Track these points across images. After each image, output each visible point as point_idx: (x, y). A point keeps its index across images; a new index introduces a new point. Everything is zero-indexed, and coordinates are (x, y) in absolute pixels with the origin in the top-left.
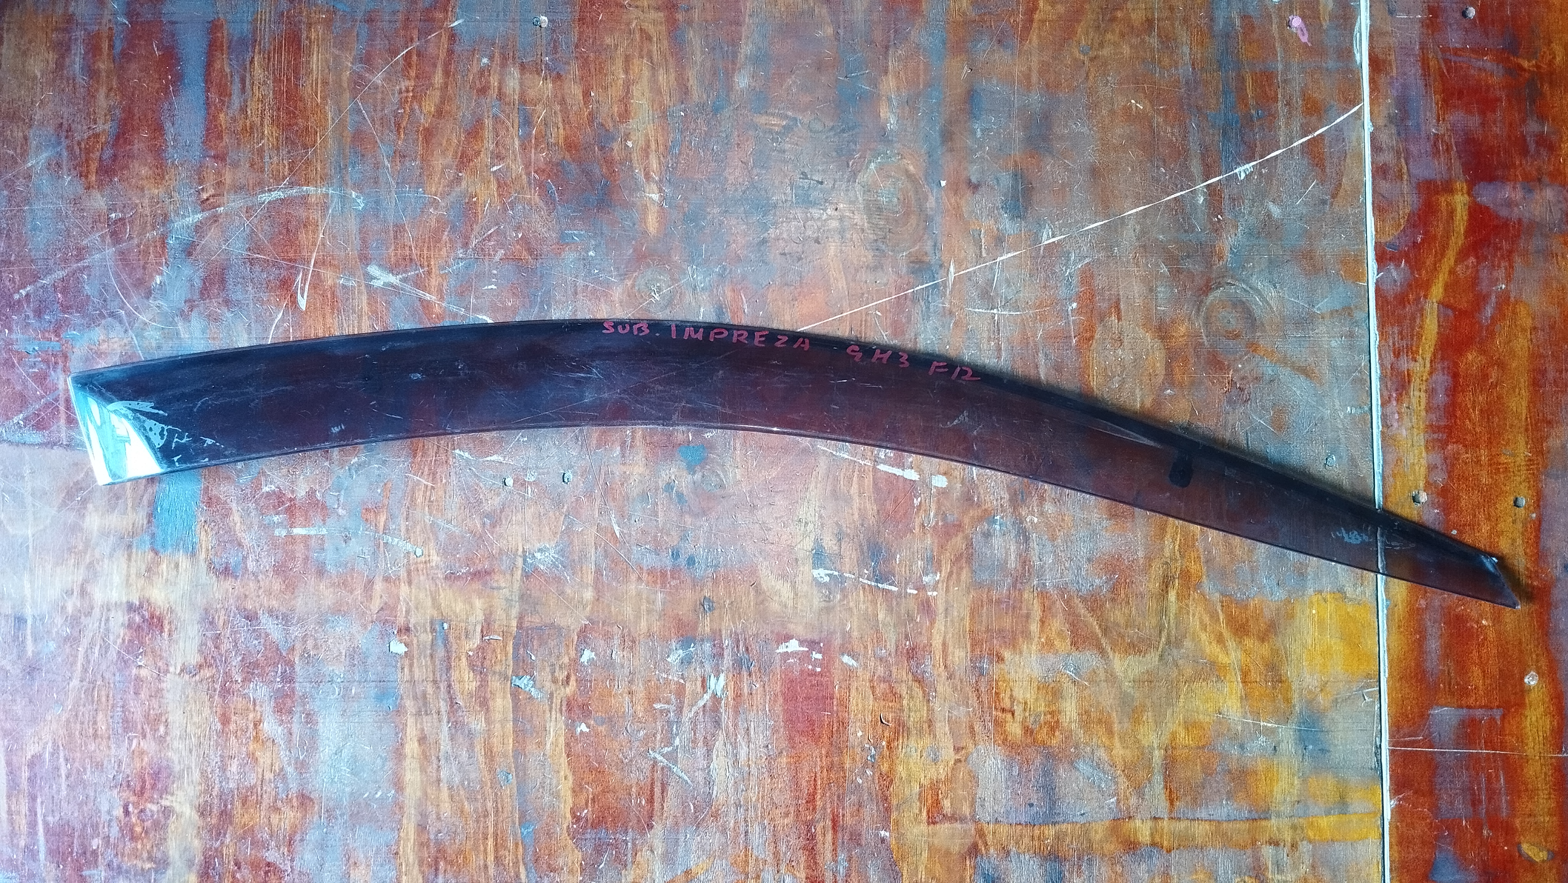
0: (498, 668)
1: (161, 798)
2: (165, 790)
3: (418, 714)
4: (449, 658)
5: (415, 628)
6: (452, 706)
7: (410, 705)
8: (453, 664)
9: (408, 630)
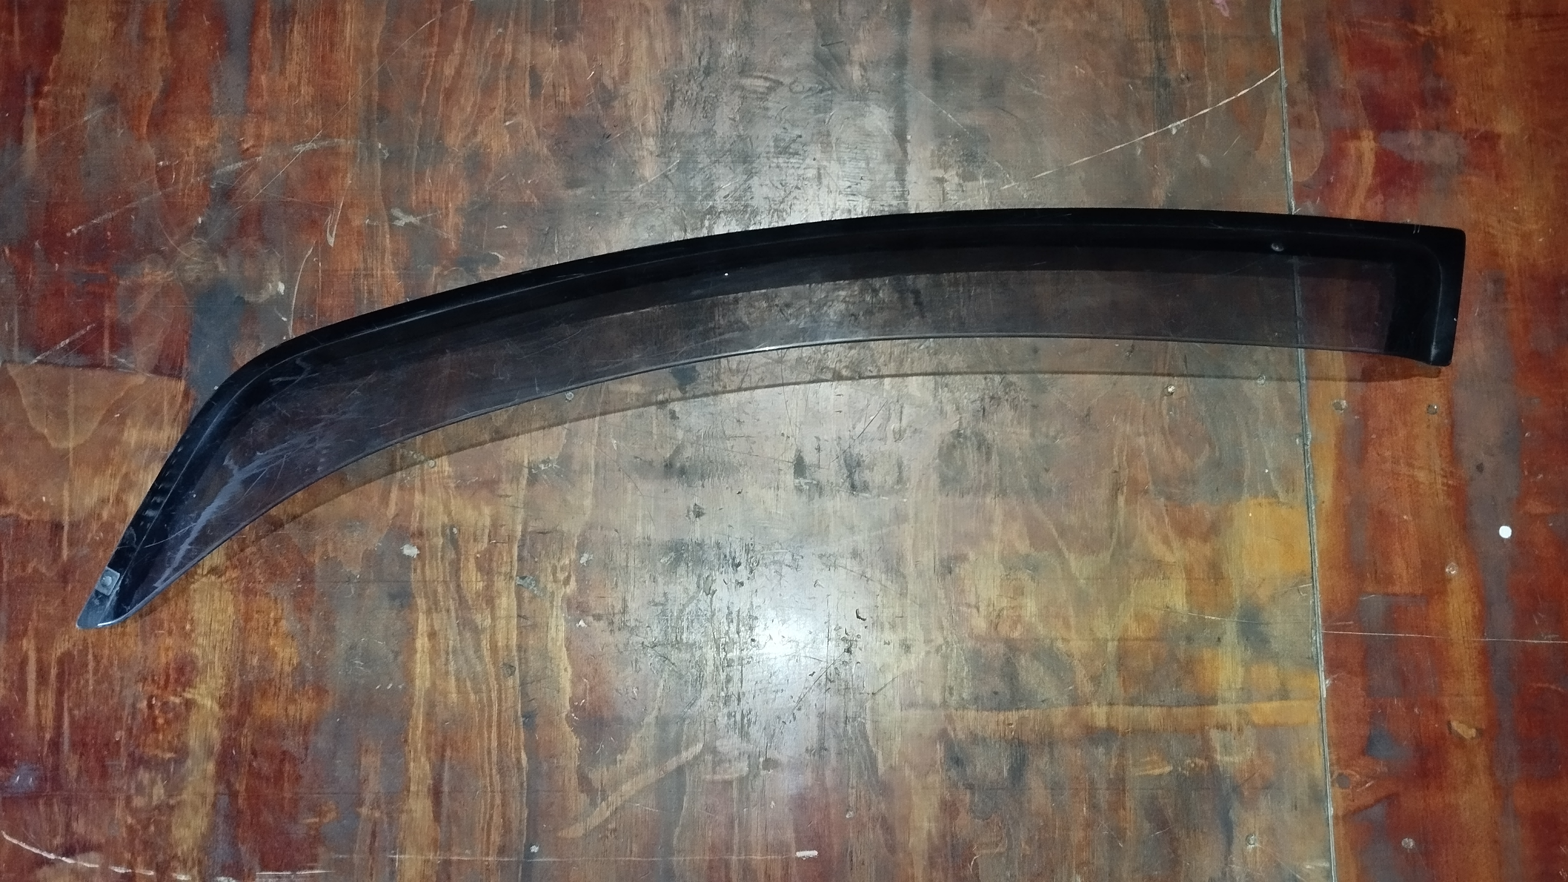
0: (503, 570)
1: (184, 691)
2: (188, 684)
3: (429, 612)
4: (459, 560)
5: (428, 532)
6: (460, 604)
7: (421, 603)
8: (462, 565)
9: (421, 534)
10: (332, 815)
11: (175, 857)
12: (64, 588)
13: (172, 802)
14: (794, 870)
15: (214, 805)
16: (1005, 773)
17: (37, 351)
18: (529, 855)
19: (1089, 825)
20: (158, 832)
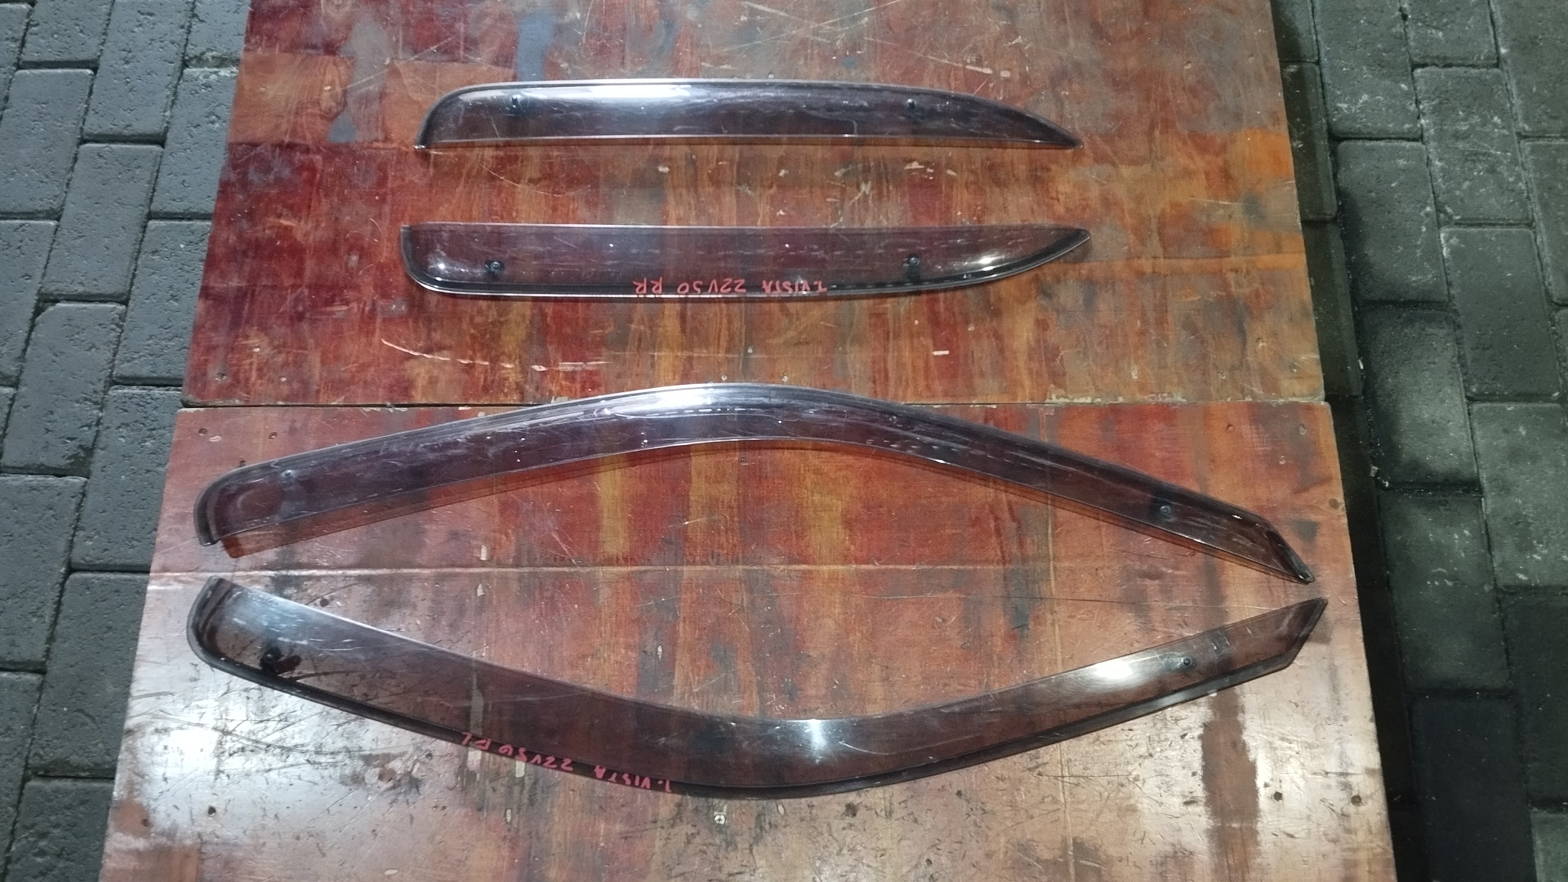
10: (610, 329)
11: (503, 353)
12: (430, 191)
13: (502, 319)
14: (932, 363)
15: (531, 322)
16: (1081, 301)
17: (416, 52)
18: (746, 354)
19: (1142, 333)
20: (492, 339)
